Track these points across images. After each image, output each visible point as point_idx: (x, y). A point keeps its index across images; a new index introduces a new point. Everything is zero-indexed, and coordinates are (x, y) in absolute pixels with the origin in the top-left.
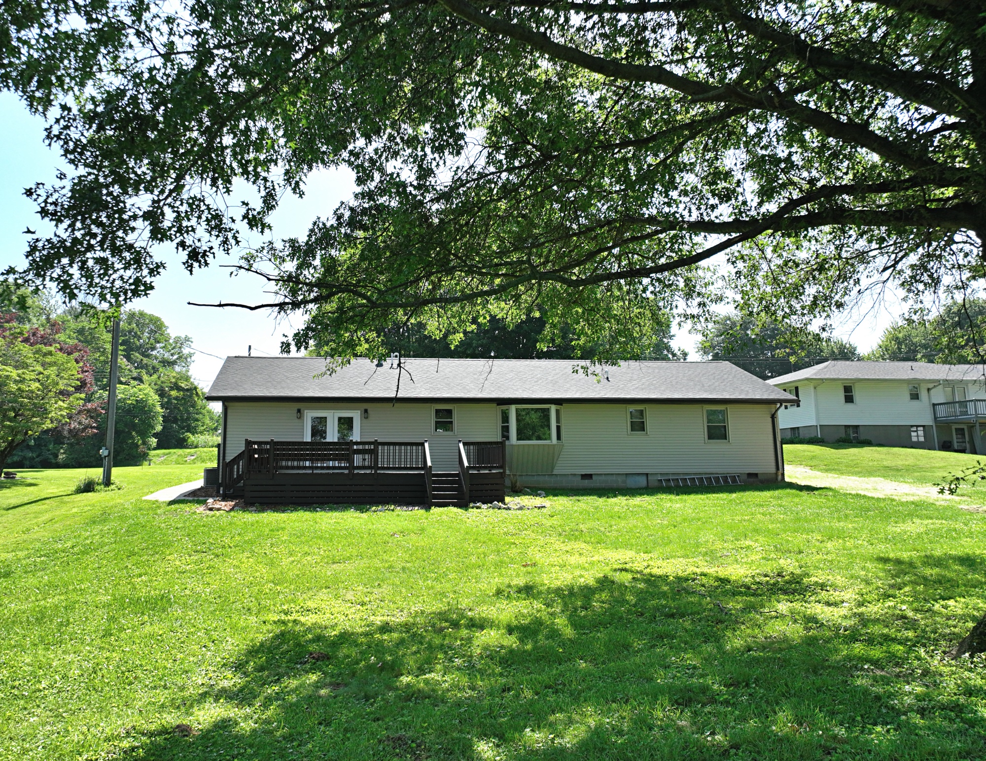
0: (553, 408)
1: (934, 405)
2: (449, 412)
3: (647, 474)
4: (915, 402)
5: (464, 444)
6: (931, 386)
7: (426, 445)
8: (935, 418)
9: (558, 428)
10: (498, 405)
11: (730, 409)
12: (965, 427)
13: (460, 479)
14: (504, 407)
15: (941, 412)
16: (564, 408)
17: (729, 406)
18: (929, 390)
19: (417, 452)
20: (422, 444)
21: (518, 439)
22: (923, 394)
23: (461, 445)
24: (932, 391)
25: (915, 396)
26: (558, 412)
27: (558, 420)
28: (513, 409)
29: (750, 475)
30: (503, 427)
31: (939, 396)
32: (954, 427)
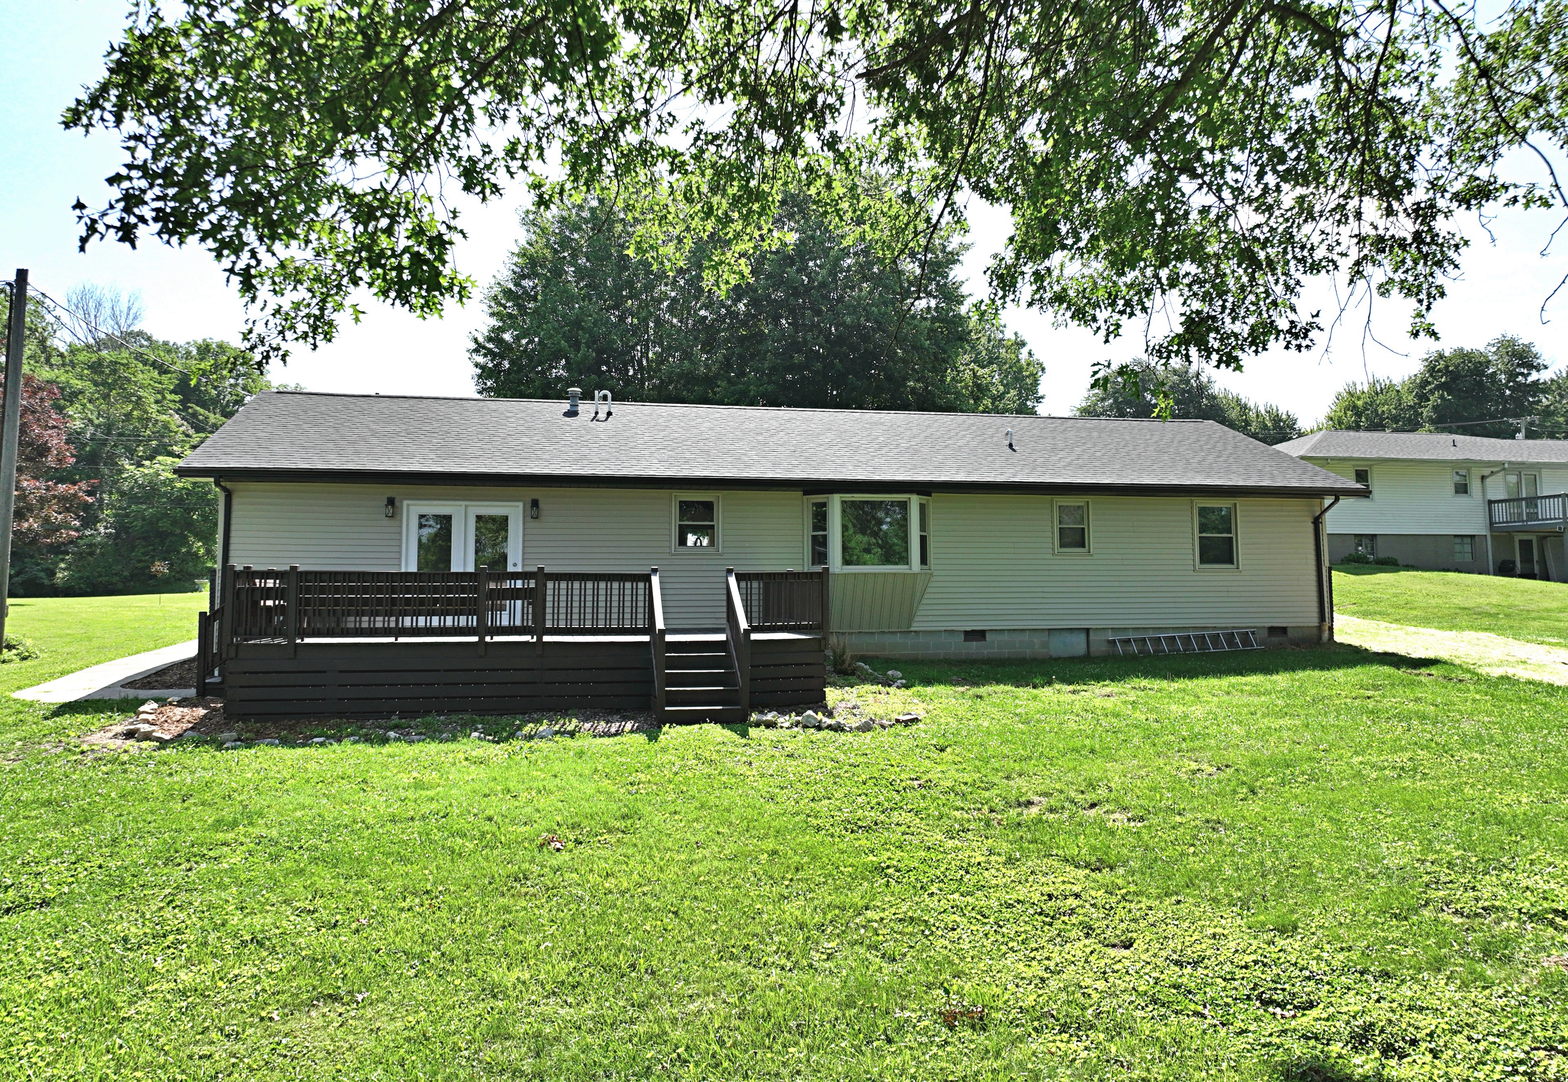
0: (915, 501)
1: (1490, 502)
2: (708, 508)
3: (1087, 631)
4: (1462, 499)
5: (740, 578)
6: (1486, 472)
7: (655, 580)
8: (1491, 523)
9: (923, 540)
10: (806, 493)
11: (1243, 507)
12: (1533, 538)
13: (729, 656)
14: (820, 498)
15: (1501, 513)
16: (935, 501)
17: (1239, 501)
18: (1483, 478)
19: (634, 595)
20: (647, 579)
21: (847, 562)
22: (1475, 486)
23: (732, 581)
24: (1488, 481)
25: (1462, 489)
26: (922, 507)
27: (923, 526)
28: (835, 503)
29: (1272, 630)
30: (814, 537)
31: (1497, 489)
32: (1518, 537)
